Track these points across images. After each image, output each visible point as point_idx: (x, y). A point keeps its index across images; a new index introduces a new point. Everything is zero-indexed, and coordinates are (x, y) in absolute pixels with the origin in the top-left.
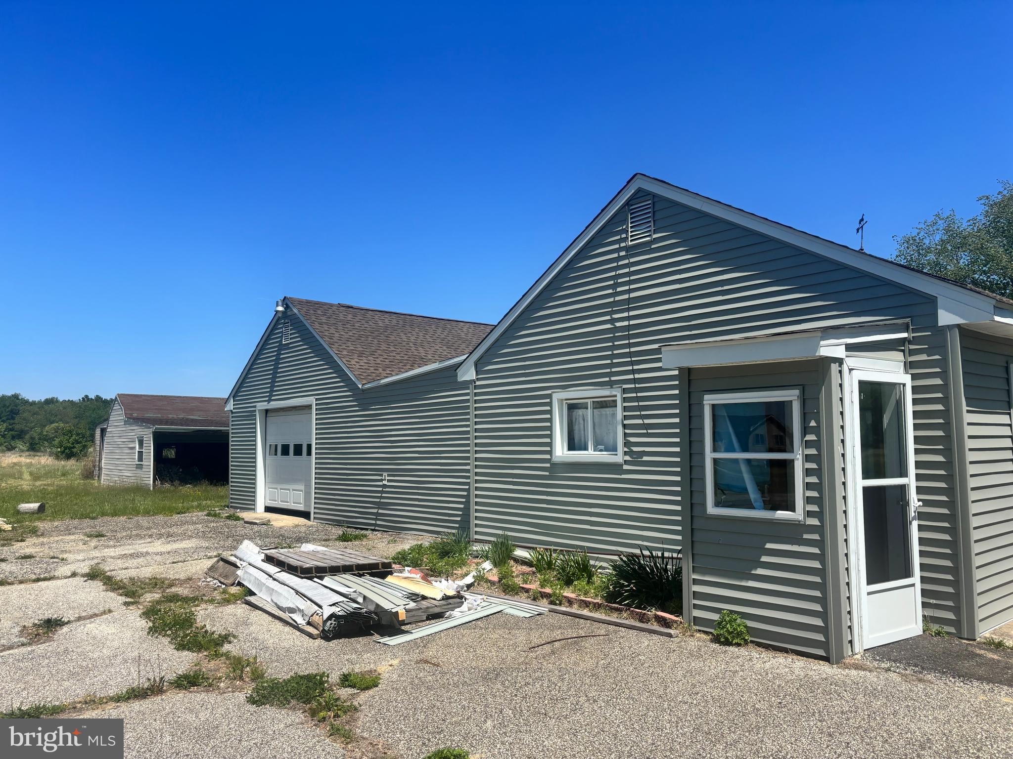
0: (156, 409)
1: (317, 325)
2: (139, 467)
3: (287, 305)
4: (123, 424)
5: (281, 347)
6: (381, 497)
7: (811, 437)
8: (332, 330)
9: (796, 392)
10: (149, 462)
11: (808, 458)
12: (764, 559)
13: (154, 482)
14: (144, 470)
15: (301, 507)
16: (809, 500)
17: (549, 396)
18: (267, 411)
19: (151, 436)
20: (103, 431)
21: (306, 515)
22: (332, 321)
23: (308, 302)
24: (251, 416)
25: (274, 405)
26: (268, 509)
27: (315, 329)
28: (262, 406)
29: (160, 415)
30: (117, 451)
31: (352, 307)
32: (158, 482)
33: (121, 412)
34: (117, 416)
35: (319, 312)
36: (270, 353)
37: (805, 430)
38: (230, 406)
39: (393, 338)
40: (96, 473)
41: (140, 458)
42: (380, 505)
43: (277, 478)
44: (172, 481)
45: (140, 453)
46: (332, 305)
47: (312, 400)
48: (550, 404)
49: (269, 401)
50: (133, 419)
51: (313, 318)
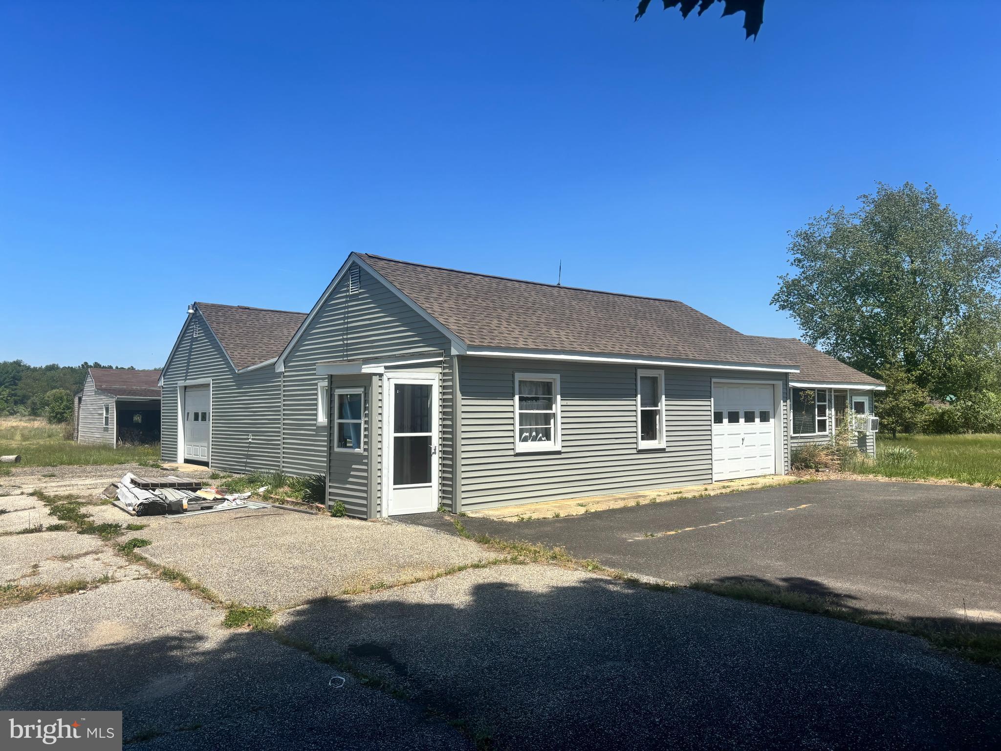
0: (123, 381)
1: (215, 324)
2: (106, 430)
3: (196, 309)
4: (94, 393)
5: (194, 340)
6: (248, 451)
7: (367, 412)
9: (362, 390)
10: (113, 426)
11: (366, 422)
12: (352, 473)
13: (117, 442)
14: (109, 432)
15: (205, 459)
16: (365, 443)
17: (316, 384)
18: (186, 387)
19: (114, 404)
20: (80, 399)
21: (205, 464)
22: (229, 320)
23: (213, 305)
24: (174, 391)
25: (189, 383)
26: (187, 461)
27: (213, 327)
28: (181, 383)
29: (125, 387)
30: (90, 417)
31: (248, 309)
32: (120, 443)
33: (92, 384)
34: (90, 386)
35: (220, 314)
36: (186, 344)
37: (366, 409)
38: (161, 383)
39: (276, 333)
40: (75, 434)
41: (107, 424)
42: (248, 457)
43: (193, 438)
44: (132, 441)
45: (107, 418)
46: (232, 307)
47: (209, 380)
48: (316, 389)
49: (185, 380)
50: (101, 390)
51: (214, 319)
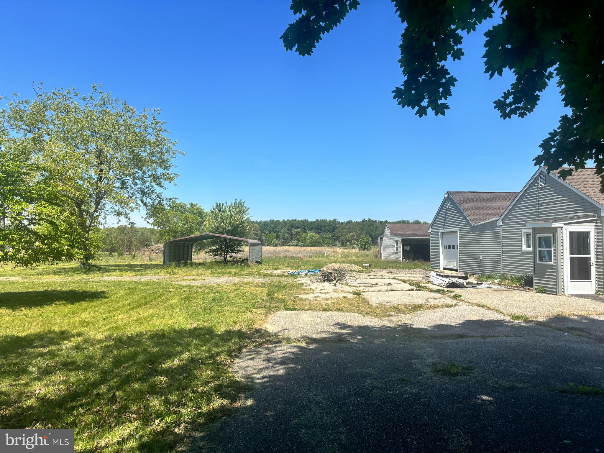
3: (449, 195)
4: (389, 236)
5: (447, 210)
6: (480, 264)
8: (465, 204)
9: (552, 234)
10: (400, 251)
11: (554, 250)
12: (547, 273)
13: (403, 259)
14: (398, 254)
15: (455, 268)
16: (554, 259)
17: (521, 231)
18: (443, 233)
19: (401, 241)
20: (382, 239)
21: (457, 270)
22: (465, 199)
23: (457, 192)
24: (437, 234)
25: (445, 230)
26: (445, 269)
27: (458, 203)
28: (441, 231)
29: (403, 232)
30: (388, 247)
31: (474, 192)
33: (389, 231)
35: (460, 196)
36: (443, 211)
37: (554, 243)
38: (430, 231)
41: (397, 250)
42: (480, 267)
43: (447, 258)
46: (465, 192)
47: (457, 229)
48: (521, 234)
50: (393, 234)
51: (458, 199)
